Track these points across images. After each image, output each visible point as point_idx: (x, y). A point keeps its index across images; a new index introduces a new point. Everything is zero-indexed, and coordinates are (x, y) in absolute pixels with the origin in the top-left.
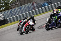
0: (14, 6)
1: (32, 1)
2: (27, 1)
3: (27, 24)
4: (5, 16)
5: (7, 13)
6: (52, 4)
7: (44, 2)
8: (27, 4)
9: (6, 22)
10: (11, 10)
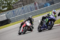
0: (16, 7)
1: (34, 2)
2: (29, 1)
3: (24, 25)
4: (7, 16)
5: (9, 13)
6: (54, 4)
7: (46, 2)
8: (29, 4)
9: (9, 22)
10: (13, 10)
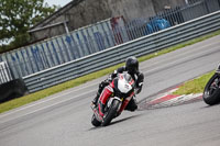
1: (109, 14)
5: (20, 57)
6: (181, 21)
8: (92, 22)
10: (34, 47)
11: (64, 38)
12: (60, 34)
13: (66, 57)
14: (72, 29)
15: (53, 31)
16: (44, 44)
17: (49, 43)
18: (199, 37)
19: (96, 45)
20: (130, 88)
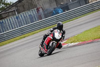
1: (35, 6)
7: (56, 7)
8: (28, 10)
10: (1, 21)
11: (15, 17)
12: (13, 15)
13: (16, 26)
14: (19, 13)
15: (10, 14)
16: (6, 20)
17: (8, 19)
18: (76, 17)
19: (29, 20)
20: (61, 37)
